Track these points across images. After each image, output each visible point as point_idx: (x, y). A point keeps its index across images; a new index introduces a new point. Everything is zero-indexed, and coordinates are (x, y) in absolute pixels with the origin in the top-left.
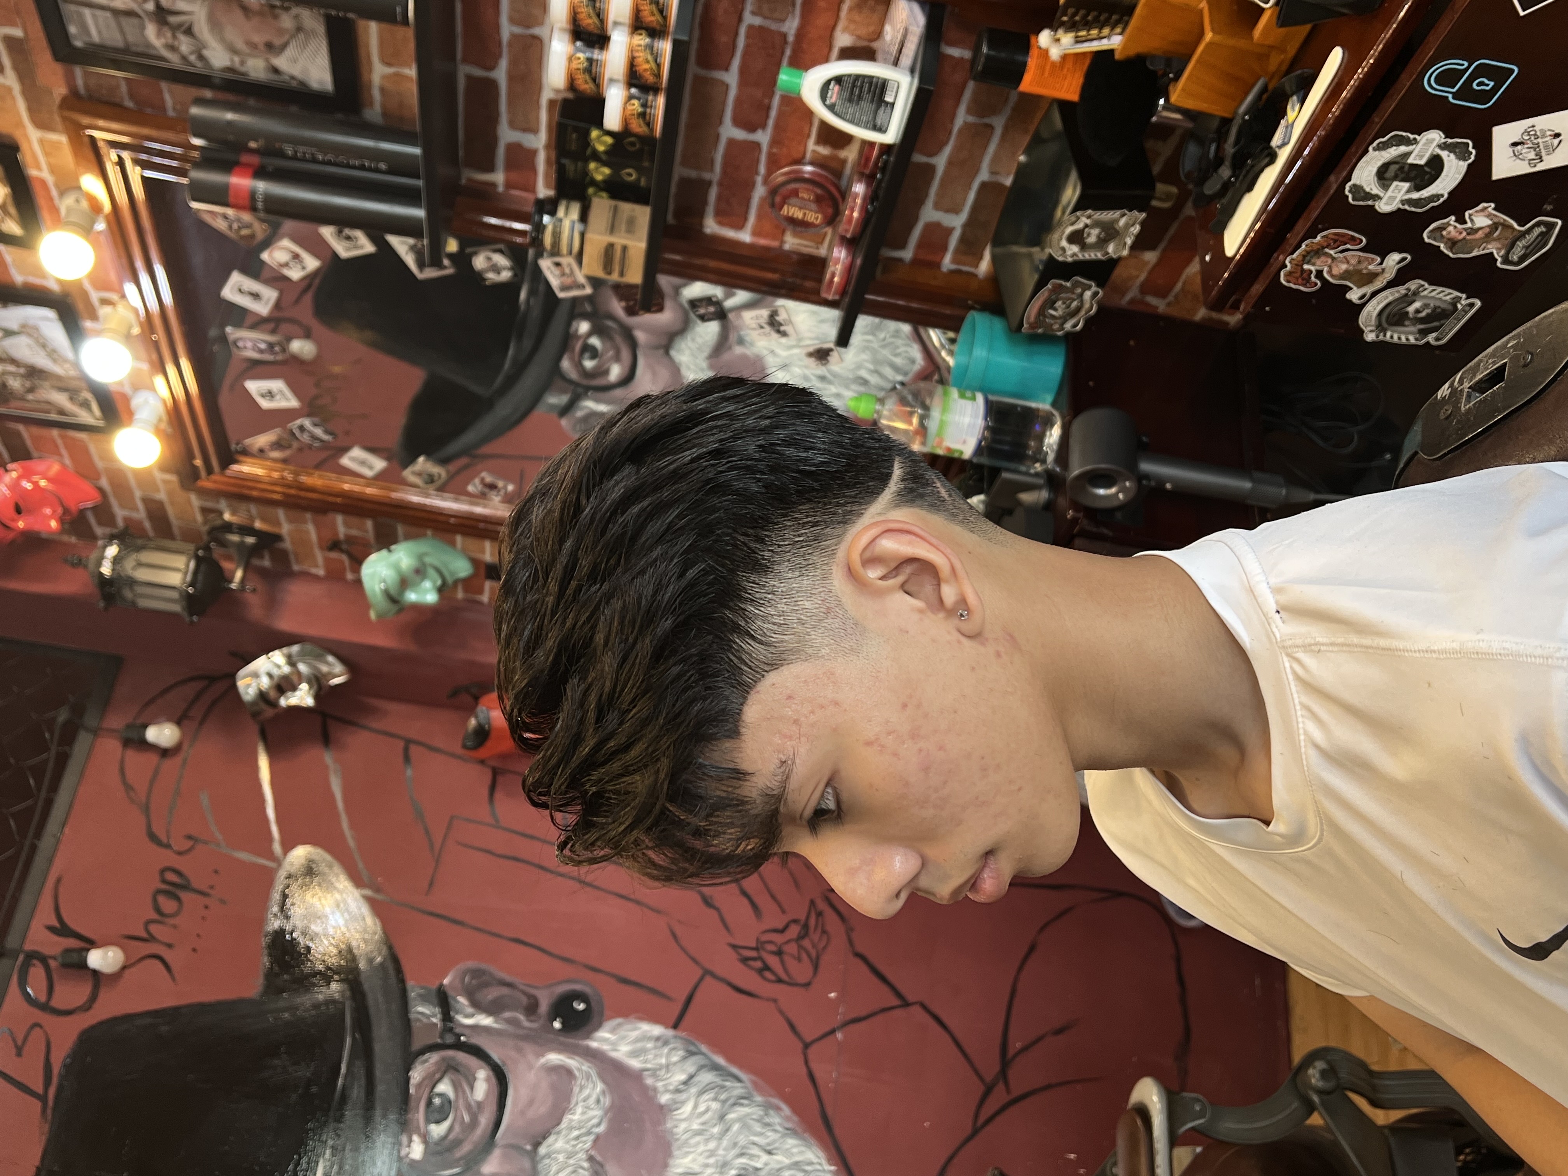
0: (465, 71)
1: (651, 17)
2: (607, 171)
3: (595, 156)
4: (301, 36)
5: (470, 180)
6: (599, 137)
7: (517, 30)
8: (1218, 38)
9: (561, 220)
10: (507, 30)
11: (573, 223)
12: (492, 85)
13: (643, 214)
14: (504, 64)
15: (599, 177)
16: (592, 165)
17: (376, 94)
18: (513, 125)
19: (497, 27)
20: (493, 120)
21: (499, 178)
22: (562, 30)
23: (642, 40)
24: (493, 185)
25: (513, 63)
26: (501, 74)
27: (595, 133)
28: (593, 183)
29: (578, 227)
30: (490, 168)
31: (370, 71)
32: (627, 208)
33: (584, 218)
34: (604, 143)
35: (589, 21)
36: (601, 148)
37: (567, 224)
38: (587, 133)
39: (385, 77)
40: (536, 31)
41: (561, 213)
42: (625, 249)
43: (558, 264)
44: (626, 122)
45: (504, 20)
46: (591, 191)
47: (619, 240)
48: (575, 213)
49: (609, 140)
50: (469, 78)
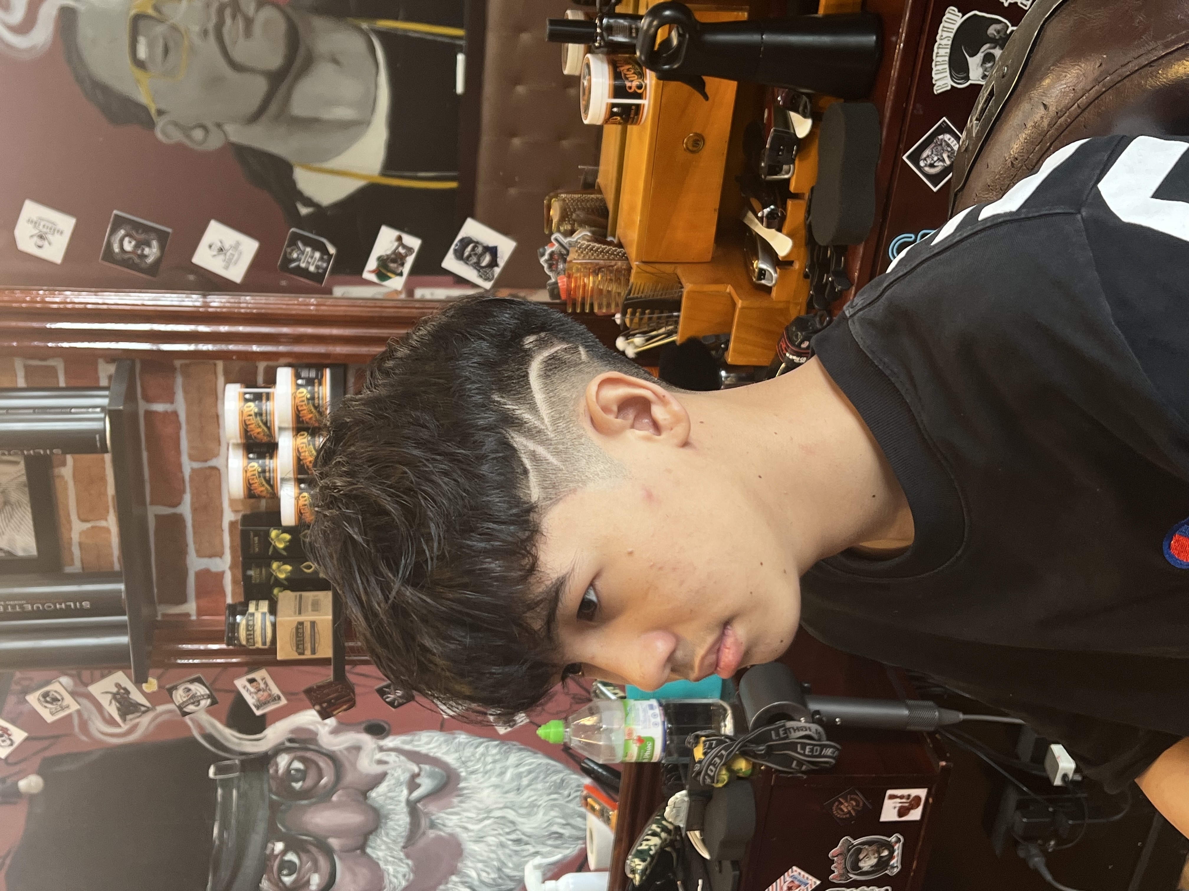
0: (154, 511)
1: (308, 416)
2: (288, 568)
3: (277, 556)
4: (8, 508)
5: (164, 615)
6: (277, 536)
7: (196, 465)
8: (747, 303)
9: (253, 615)
10: (188, 466)
11: (264, 614)
12: (178, 520)
13: (326, 598)
14: (187, 498)
15: (282, 576)
16: (275, 565)
17: (76, 551)
18: (200, 554)
19: (180, 466)
20: (182, 552)
21: (191, 607)
22: (237, 445)
23: (304, 440)
24: (188, 615)
25: (195, 496)
26: (186, 509)
27: (274, 533)
28: (278, 583)
29: (269, 618)
30: (183, 600)
31: (70, 529)
32: (309, 596)
33: (273, 610)
34: (283, 540)
35: (258, 431)
36: (281, 546)
37: (258, 616)
38: (268, 534)
39: (82, 533)
40: (213, 463)
41: (252, 608)
42: (313, 624)
43: (252, 681)
44: (300, 514)
45: (185, 459)
46: (276, 591)
47: (307, 618)
48: (264, 606)
49: (287, 537)
50: (157, 517)
